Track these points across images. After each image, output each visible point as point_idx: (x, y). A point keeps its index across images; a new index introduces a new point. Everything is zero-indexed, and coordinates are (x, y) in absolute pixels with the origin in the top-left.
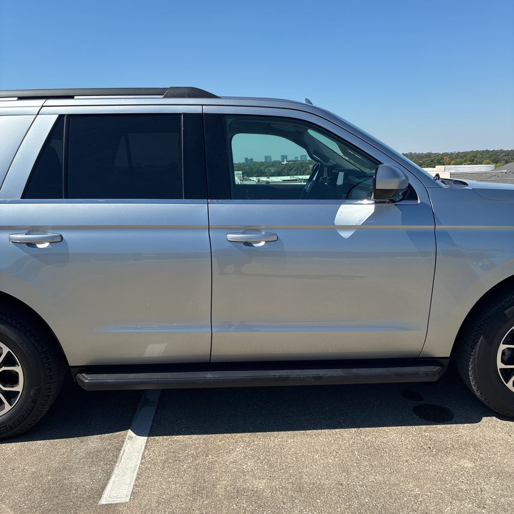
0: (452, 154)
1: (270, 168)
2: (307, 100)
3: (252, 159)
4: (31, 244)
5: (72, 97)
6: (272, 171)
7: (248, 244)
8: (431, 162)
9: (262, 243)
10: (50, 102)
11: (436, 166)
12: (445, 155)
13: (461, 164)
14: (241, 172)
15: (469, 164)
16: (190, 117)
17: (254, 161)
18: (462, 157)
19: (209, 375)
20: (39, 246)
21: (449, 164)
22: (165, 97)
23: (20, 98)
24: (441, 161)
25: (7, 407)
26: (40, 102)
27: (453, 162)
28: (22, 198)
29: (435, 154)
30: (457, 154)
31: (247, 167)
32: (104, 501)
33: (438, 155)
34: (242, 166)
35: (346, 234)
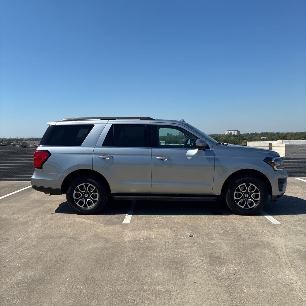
0: (292, 133)
1: (182, 139)
2: (182, 119)
3: (171, 134)
4: (104, 158)
5: (115, 119)
6: (183, 141)
7: (162, 160)
8: (279, 138)
9: (166, 160)
10: (110, 121)
11: (278, 140)
12: (287, 134)
13: (298, 140)
14: (164, 141)
15: (302, 140)
16: (148, 126)
17: (172, 135)
18: (298, 135)
19: (150, 197)
20: (106, 159)
21: (290, 139)
22: (141, 120)
23: (102, 119)
24: (285, 137)
25: (93, 204)
26: (107, 121)
27: (292, 138)
28: (102, 146)
29: (282, 133)
30: (295, 133)
31: (168, 139)
32: (123, 223)
33: (283, 133)
34: (165, 138)
35: (189, 158)
